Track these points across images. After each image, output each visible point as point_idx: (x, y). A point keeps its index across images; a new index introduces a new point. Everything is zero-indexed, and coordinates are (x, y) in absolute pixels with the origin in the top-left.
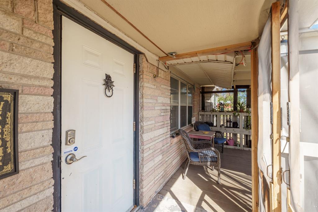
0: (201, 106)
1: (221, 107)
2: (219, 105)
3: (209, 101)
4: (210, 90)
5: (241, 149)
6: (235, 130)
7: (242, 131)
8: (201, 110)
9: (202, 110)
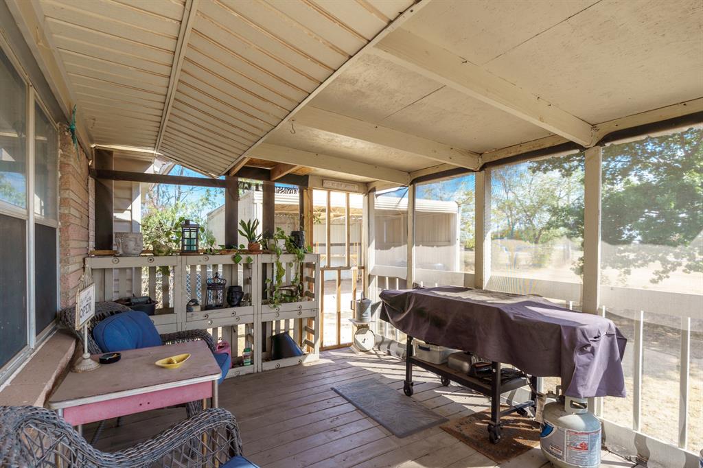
0: (92, 233)
1: (187, 235)
2: (180, 229)
3: (125, 216)
4: (137, 169)
5: (256, 371)
6: (238, 314)
7: (259, 312)
8: (91, 249)
9: (97, 248)
